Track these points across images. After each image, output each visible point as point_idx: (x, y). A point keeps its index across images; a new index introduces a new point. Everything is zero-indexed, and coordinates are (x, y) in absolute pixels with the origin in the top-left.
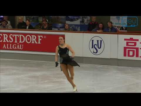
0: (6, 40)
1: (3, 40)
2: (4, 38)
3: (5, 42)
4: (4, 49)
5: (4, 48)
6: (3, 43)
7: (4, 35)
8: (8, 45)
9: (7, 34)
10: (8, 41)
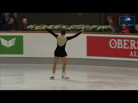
0: (133, 47)
1: (130, 47)
2: (132, 44)
3: (132, 49)
4: (132, 57)
5: (131, 55)
6: (130, 50)
7: (131, 41)
8: (135, 52)
9: (134, 40)
10: (135, 48)
